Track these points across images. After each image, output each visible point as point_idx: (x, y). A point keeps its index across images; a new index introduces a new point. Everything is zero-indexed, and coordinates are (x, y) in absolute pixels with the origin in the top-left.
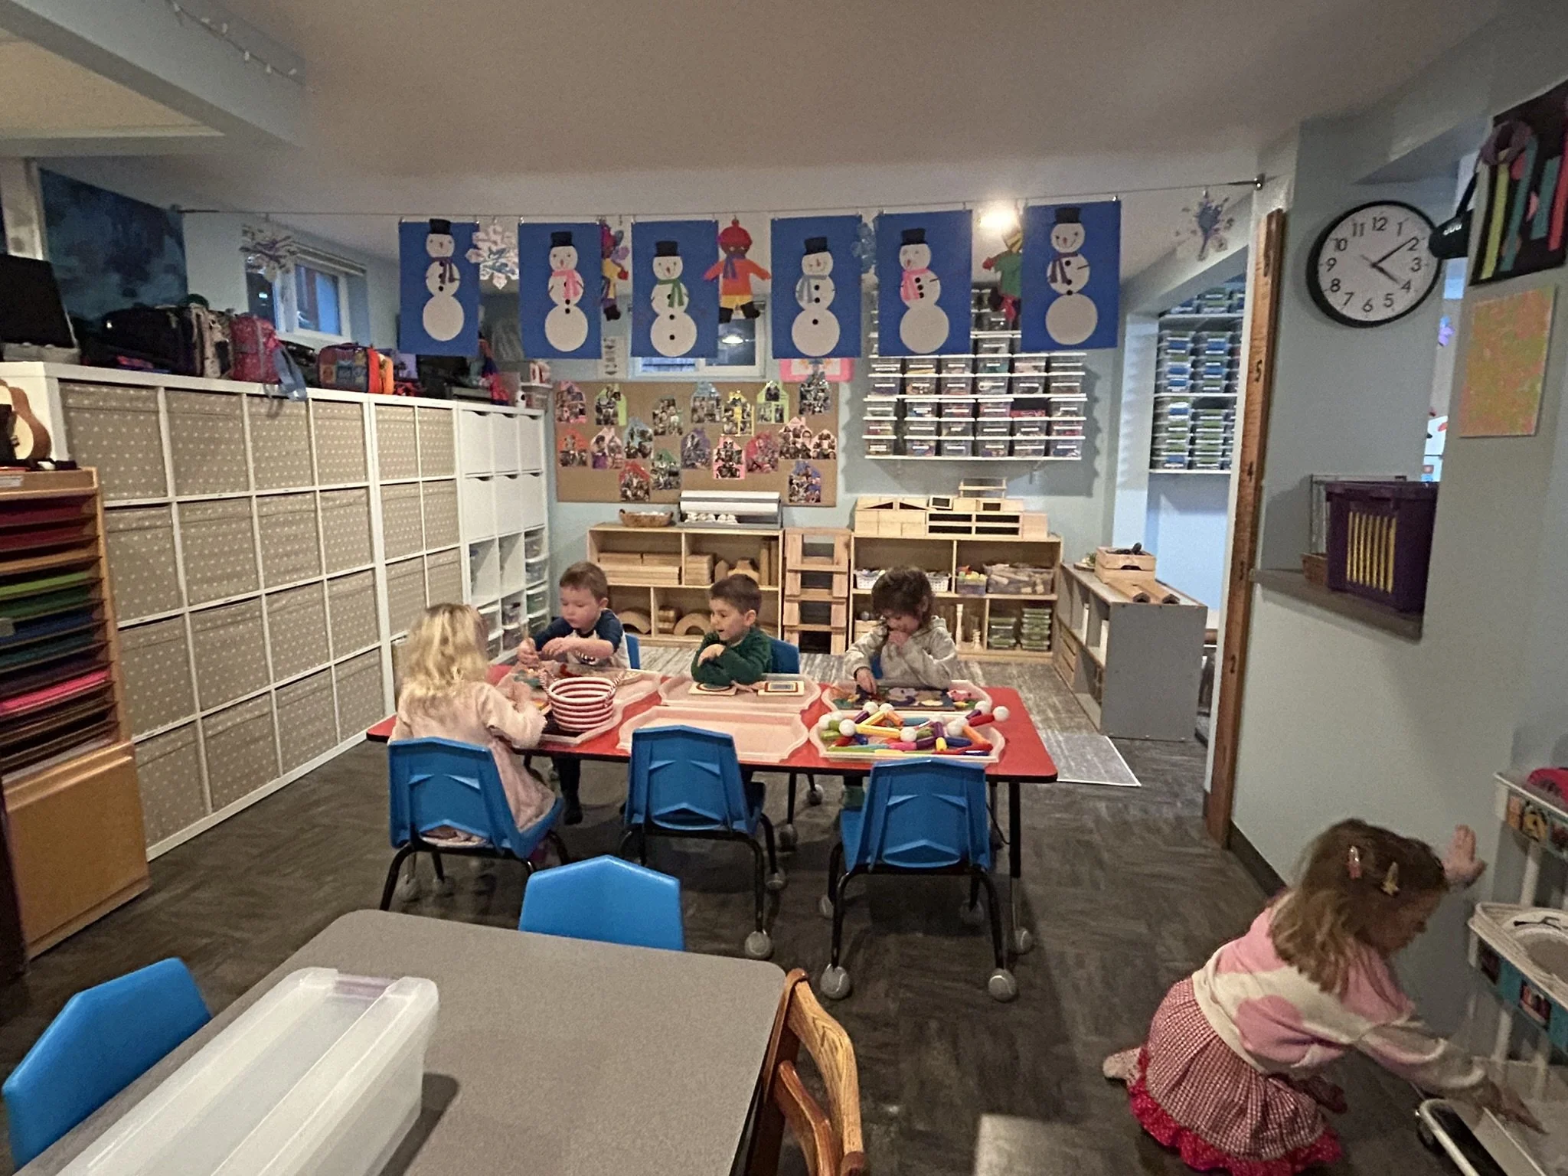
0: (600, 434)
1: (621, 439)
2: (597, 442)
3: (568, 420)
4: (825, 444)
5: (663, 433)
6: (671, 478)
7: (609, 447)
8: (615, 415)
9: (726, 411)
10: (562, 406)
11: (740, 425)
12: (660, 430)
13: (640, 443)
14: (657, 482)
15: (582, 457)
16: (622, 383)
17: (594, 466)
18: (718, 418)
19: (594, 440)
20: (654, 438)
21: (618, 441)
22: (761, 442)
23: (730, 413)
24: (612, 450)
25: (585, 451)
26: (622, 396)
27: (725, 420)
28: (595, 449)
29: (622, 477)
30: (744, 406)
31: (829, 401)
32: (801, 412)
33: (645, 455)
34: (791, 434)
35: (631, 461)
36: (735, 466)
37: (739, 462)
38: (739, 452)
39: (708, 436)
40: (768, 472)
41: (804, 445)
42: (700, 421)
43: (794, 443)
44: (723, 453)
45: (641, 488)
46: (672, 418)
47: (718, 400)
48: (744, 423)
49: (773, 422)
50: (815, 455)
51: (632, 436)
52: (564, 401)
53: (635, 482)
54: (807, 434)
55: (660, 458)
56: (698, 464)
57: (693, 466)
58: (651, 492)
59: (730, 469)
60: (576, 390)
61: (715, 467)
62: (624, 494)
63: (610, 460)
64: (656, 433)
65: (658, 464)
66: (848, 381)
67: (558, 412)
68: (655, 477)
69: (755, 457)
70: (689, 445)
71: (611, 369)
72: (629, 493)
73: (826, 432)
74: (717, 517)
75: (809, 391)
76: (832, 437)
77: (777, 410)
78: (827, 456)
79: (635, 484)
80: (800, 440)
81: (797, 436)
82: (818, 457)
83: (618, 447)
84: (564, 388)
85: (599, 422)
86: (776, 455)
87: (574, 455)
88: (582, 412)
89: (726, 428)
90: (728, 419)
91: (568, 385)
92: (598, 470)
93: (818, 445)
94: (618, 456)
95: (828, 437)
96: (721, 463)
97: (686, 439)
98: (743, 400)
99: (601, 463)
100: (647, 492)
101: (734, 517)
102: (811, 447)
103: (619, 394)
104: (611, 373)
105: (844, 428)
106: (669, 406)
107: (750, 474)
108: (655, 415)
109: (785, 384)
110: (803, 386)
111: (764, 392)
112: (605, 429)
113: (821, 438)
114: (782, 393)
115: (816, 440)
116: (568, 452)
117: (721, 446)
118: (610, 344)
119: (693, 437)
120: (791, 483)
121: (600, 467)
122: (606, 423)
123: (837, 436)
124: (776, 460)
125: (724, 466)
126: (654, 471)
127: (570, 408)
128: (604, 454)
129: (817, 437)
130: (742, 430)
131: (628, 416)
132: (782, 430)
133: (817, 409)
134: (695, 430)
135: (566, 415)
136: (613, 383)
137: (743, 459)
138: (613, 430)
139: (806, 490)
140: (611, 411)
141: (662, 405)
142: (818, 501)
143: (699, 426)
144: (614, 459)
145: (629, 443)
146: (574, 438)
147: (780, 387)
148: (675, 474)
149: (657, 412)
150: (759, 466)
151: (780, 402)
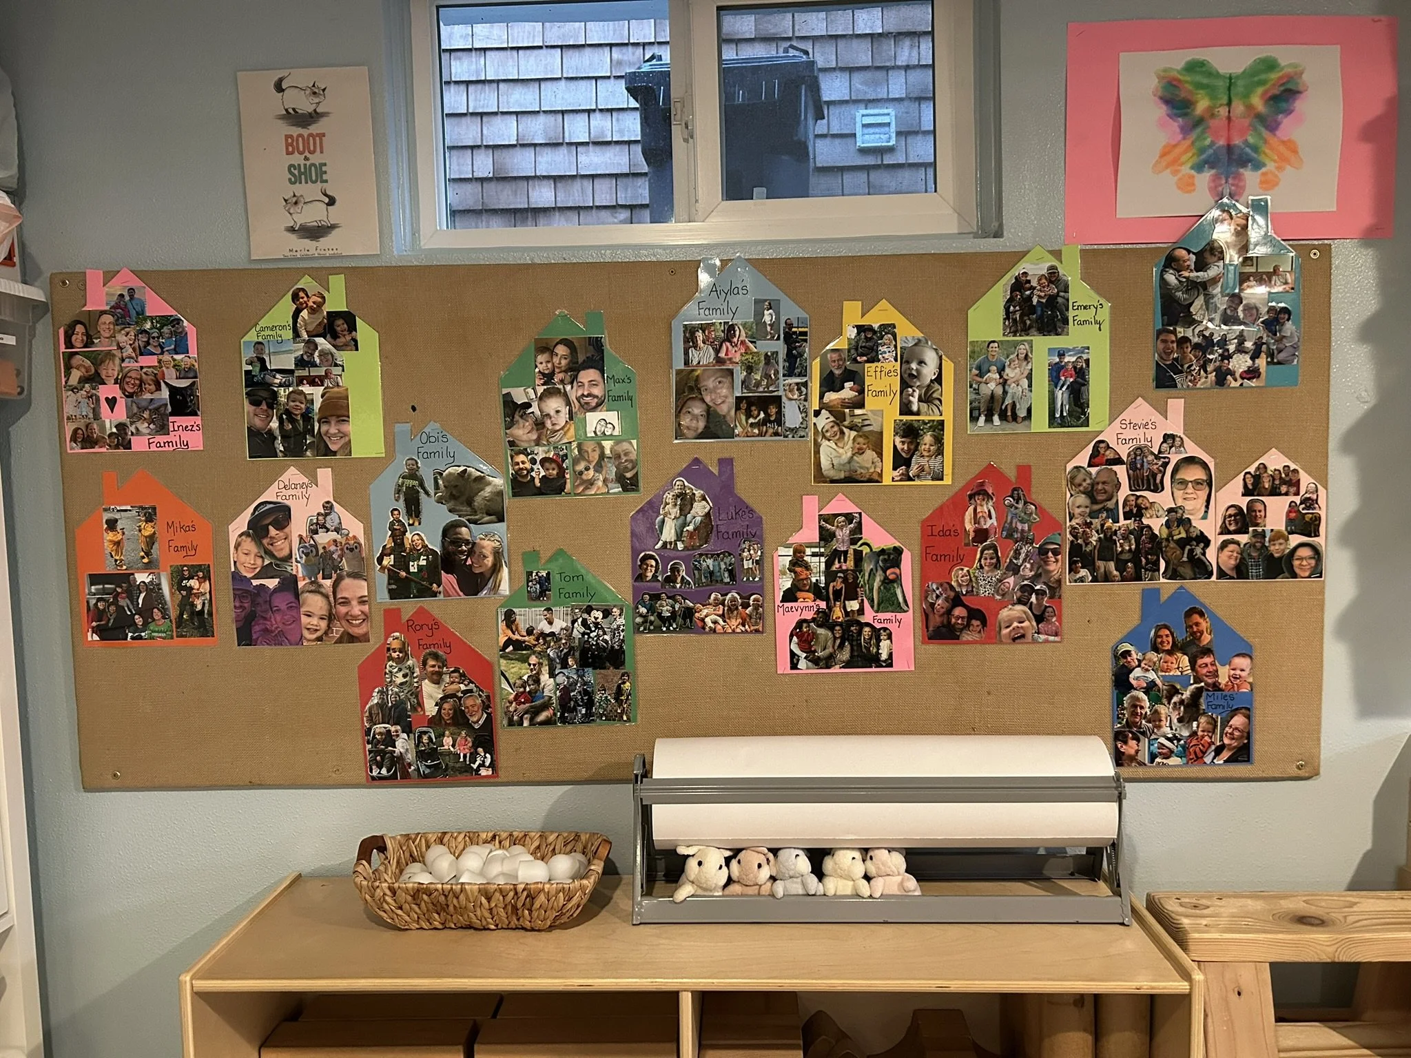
0: (270, 495)
1: (362, 514)
2: (257, 529)
3: (121, 439)
4: (1276, 512)
5: (553, 486)
6: (590, 675)
7: (310, 551)
8: (337, 409)
9: (830, 383)
10: (95, 379)
11: (890, 441)
12: (539, 472)
13: (449, 531)
14: (530, 696)
15: (186, 603)
16: (358, 274)
17: (245, 637)
18: (792, 416)
19: (240, 524)
20: (510, 503)
21: (354, 527)
22: (987, 514)
23: (848, 392)
24: (322, 562)
25: (204, 572)
26: (364, 332)
27: (824, 420)
28: (247, 560)
29: (371, 674)
30: (907, 357)
31: (1289, 328)
32: (1165, 378)
33: (473, 583)
34: (1121, 471)
35: (408, 607)
36: (869, 616)
37: (889, 602)
38: (892, 558)
39: (745, 488)
40: (1018, 638)
41: (1177, 518)
42: (715, 427)
43: (1136, 512)
44: (818, 565)
45: (460, 719)
46: (593, 420)
47: (793, 339)
48: (910, 432)
49: (1040, 422)
50: (1228, 560)
51: (413, 508)
52: (98, 360)
53: (431, 693)
54: (1195, 473)
55: (541, 590)
56: (709, 615)
57: (686, 620)
58: (505, 737)
59: (850, 631)
60: (156, 306)
61: (786, 619)
62: (381, 752)
63: (315, 604)
64: (521, 485)
65: (531, 617)
66: (1370, 237)
67: (73, 405)
68: (518, 671)
69: (959, 576)
70: (669, 534)
71: (313, 214)
72: (403, 745)
73: (1275, 461)
74: (818, 857)
75: (1202, 287)
76: (1306, 480)
77: (1056, 372)
78: (1279, 567)
79: (431, 709)
80: (1163, 499)
81: (1145, 479)
82: (1241, 571)
83: (353, 548)
84: (99, 298)
85: (261, 444)
86: (1057, 567)
87: (153, 590)
88: (183, 403)
89: (832, 454)
90: (839, 417)
91: (117, 288)
92: (264, 653)
93: (1242, 520)
94: (354, 588)
95: (1285, 482)
96: (807, 607)
97: (652, 508)
98: (907, 332)
99: (276, 621)
100: (485, 739)
101: (899, 861)
102: (1209, 527)
103: (349, 320)
104: (315, 232)
105: (1350, 443)
106: (574, 369)
107: (935, 648)
108: (513, 410)
109: (1090, 257)
110: (1171, 262)
111: (998, 295)
112: (293, 474)
113: (1254, 488)
114: (1079, 293)
115: (1232, 495)
116: (124, 579)
117: (809, 533)
118: (305, 105)
119: (685, 502)
120: (1122, 683)
121: (277, 638)
122: (295, 449)
123: (1322, 478)
124: (1055, 588)
125: (823, 619)
126: (517, 649)
127: (133, 388)
128: (289, 583)
129: (1237, 484)
130: (901, 461)
131: (390, 420)
132: (1083, 459)
133: (1240, 363)
134: (695, 471)
135: (110, 420)
136: (322, 275)
137: (908, 586)
138: (325, 475)
139: (1191, 710)
140: (316, 393)
141: (542, 363)
142: (1242, 754)
143: (711, 451)
144: (335, 599)
145: (398, 534)
146: (150, 516)
147: (1071, 271)
148: (612, 657)
149: (519, 396)
150: (976, 614)
151: (1074, 338)
